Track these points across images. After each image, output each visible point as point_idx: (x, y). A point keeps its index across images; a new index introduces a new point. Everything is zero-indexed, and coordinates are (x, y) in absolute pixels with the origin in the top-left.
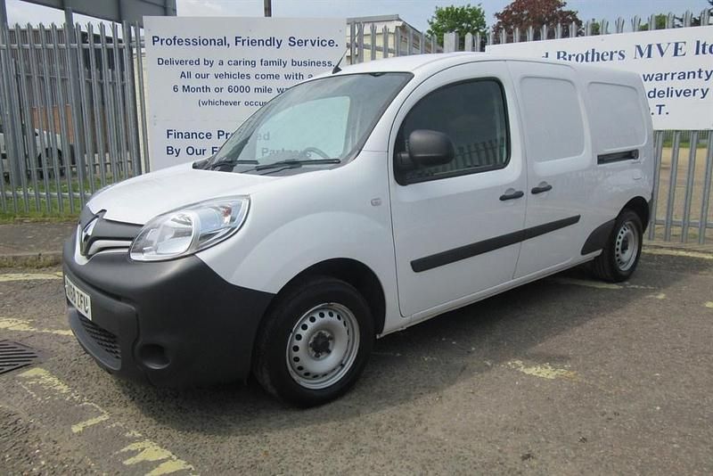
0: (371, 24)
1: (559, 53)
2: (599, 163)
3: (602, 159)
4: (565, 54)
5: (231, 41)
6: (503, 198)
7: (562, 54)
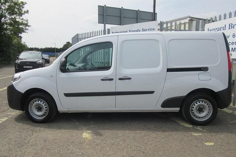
0: (175, 22)
1: (230, 24)
2: (167, 72)
3: (169, 70)
4: (232, 24)
5: (128, 31)
6: (102, 80)
7: (231, 25)
